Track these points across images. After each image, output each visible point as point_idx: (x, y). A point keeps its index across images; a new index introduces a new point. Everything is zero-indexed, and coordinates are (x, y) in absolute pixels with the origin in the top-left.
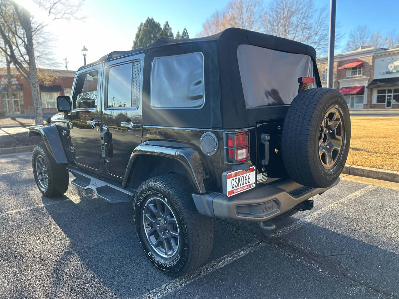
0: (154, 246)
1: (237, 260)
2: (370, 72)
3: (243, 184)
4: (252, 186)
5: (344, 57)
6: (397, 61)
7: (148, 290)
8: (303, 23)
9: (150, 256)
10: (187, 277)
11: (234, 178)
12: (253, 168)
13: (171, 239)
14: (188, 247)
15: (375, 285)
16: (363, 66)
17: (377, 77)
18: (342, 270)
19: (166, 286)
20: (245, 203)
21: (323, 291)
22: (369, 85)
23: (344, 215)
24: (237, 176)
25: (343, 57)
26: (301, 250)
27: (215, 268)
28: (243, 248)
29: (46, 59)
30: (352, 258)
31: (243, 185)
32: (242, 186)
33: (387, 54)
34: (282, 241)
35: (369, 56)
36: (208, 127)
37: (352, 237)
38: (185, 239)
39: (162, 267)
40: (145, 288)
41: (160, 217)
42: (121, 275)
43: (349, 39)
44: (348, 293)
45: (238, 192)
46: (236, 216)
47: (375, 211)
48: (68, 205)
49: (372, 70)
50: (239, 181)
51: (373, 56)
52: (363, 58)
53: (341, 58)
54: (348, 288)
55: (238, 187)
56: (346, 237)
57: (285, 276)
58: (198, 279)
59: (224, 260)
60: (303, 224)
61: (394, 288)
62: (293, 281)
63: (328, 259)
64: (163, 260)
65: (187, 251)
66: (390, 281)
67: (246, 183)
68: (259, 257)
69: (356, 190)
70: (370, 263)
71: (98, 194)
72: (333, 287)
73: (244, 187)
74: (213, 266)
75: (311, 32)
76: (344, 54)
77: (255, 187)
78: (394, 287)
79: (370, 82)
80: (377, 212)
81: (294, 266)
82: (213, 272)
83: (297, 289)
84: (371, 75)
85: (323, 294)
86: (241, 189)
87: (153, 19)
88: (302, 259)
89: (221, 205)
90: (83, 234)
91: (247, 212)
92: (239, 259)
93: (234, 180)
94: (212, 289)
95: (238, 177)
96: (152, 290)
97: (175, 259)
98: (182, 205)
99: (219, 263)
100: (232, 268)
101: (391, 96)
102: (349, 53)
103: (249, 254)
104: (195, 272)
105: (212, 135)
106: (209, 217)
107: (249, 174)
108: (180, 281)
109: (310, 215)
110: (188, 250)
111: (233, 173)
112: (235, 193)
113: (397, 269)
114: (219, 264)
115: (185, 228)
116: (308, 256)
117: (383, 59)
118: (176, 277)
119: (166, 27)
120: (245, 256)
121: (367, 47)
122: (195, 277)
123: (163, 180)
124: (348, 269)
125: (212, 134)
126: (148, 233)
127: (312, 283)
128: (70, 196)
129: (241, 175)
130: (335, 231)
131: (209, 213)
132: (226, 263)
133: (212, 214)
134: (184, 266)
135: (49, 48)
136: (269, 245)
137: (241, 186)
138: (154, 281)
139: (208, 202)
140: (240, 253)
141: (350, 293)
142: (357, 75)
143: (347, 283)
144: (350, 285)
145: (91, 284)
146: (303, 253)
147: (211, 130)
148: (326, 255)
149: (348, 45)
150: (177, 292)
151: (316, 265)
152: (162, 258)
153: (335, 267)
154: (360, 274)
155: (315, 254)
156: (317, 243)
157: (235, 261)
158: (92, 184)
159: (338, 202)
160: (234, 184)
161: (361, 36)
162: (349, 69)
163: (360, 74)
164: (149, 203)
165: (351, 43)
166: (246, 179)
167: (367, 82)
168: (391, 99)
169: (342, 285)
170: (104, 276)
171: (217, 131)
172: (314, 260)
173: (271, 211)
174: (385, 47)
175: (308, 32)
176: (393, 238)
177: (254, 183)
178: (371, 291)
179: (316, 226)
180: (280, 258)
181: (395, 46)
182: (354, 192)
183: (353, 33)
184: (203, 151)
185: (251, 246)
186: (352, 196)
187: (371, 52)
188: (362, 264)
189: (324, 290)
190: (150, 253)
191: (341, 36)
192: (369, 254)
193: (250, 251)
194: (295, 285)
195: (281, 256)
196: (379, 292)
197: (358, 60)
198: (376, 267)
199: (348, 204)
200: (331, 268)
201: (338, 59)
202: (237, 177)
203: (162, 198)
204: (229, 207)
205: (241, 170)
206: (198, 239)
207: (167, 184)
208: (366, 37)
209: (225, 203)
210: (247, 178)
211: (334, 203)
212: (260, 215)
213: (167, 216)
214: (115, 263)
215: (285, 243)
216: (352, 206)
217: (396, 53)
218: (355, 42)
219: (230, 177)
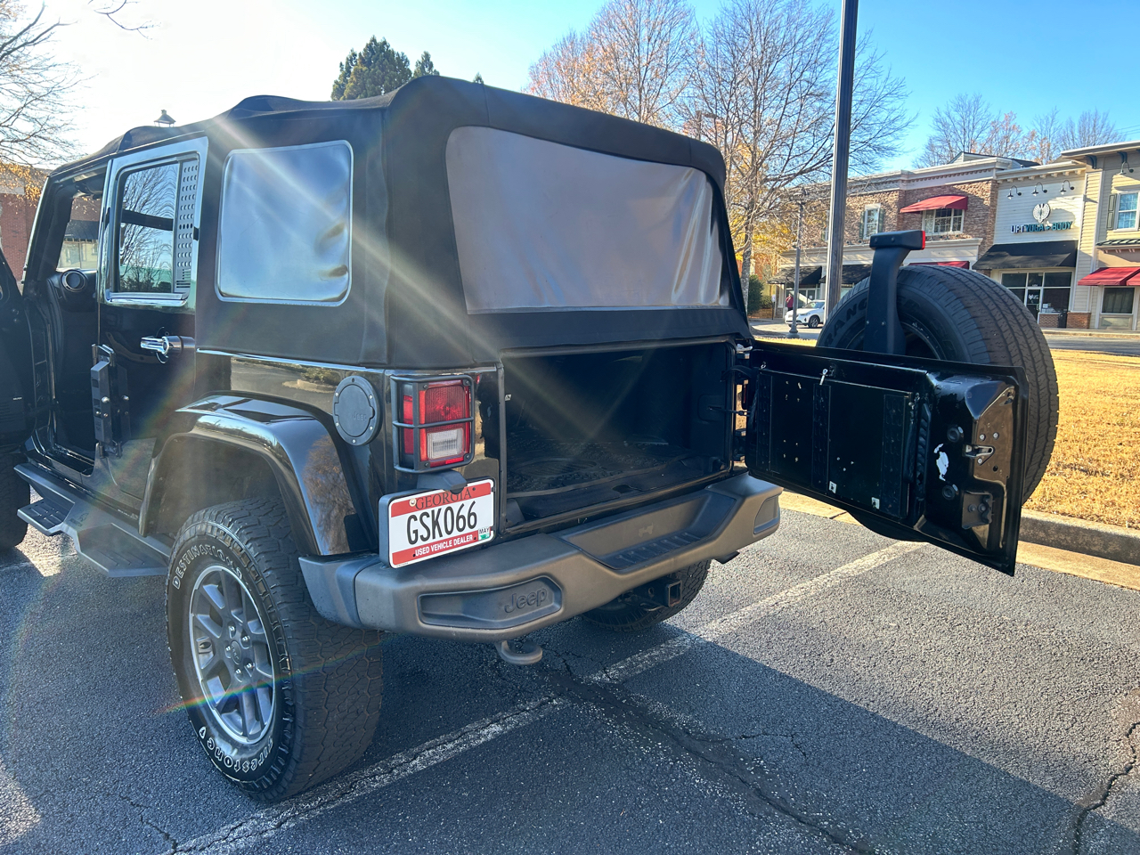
0: (218, 708)
1: (472, 749)
2: (984, 224)
3: (449, 529)
4: (484, 537)
5: (917, 180)
6: (1058, 198)
7: (175, 841)
8: (805, 80)
9: (203, 737)
10: (308, 800)
11: (418, 514)
12: (489, 484)
13: (258, 690)
14: (294, 716)
15: (836, 823)
16: (966, 209)
17: (1003, 237)
18: (759, 781)
19: (233, 830)
20: (446, 588)
21: (686, 841)
22: (982, 260)
23: (813, 622)
24: (427, 507)
25: (913, 181)
26: (662, 721)
27: (398, 775)
28: (500, 714)
29: (54, 142)
30: (797, 746)
31: (449, 533)
32: (445, 536)
33: (1032, 176)
34: (618, 694)
35: (983, 181)
36: (354, 362)
37: (814, 683)
38: (286, 692)
39: (231, 771)
40: (167, 836)
41: (234, 623)
42: (108, 795)
43: (935, 133)
44: (756, 846)
45: (431, 553)
46: (419, 626)
47: (899, 613)
48: (19, 579)
49: (990, 219)
50: (435, 523)
51: (995, 182)
52: (967, 185)
53: (909, 181)
54: (759, 831)
55: (431, 540)
56: (798, 684)
57: (593, 797)
58: (336, 808)
59: (430, 751)
60: (693, 645)
61: (888, 834)
62: (612, 812)
63: (730, 747)
64: (236, 751)
65: (289, 726)
66: (883, 813)
67: (461, 527)
68: (537, 743)
69: (869, 551)
70: (842, 759)
71: (80, 551)
72: (717, 830)
73: (453, 539)
74: (392, 769)
75: (826, 106)
76: (917, 171)
77: (495, 538)
78: (886, 831)
79: (983, 254)
80: (905, 615)
81: (628, 768)
82: (386, 787)
83: (615, 836)
84: (987, 232)
85: (683, 848)
86: (441, 546)
87: (385, 43)
88: (657, 748)
89: (376, 592)
90: (35, 668)
91: (455, 614)
92: (476, 748)
93: (416, 519)
94: (366, 839)
95: (433, 512)
96: (185, 840)
97: (262, 751)
98: (279, 589)
99: (415, 759)
100: (447, 774)
101: (1037, 292)
102: (931, 169)
103: (510, 732)
104: (336, 786)
105: (363, 386)
106: (345, 627)
107: (471, 501)
108: (279, 815)
109: (719, 620)
110: (294, 723)
111: (413, 499)
112: (420, 557)
113: (911, 779)
114: (414, 762)
115: (285, 659)
116: (677, 740)
117: (1020, 190)
118: (270, 803)
119: (423, 68)
120: (499, 738)
121: (980, 156)
122: (328, 802)
123: (237, 515)
124: (775, 777)
125: (363, 383)
126: (202, 671)
127: (661, 818)
128: (36, 553)
129: (444, 503)
130: (774, 667)
131: (346, 617)
132: (436, 759)
133: (353, 619)
134: (283, 769)
135: (63, 109)
136: (576, 706)
137: (441, 536)
138: (201, 813)
139: (341, 582)
140: (486, 731)
141: (759, 848)
142: (951, 232)
143: (760, 817)
144: (768, 823)
145: (7, 822)
146: (665, 730)
147: (363, 369)
148: (728, 737)
149: (931, 147)
150: (258, 848)
151: (692, 764)
152: (234, 744)
153: (742, 770)
154: (807, 790)
155: (700, 733)
156: (714, 702)
157: (464, 753)
158: (71, 520)
159: (808, 583)
160: (416, 532)
161: (966, 124)
162: (929, 212)
163: (959, 229)
164: (206, 581)
165: (939, 144)
166: (463, 517)
167: (976, 251)
168: (1037, 301)
169: (744, 822)
170: (54, 796)
171: (378, 374)
172: (690, 751)
173: (533, 609)
174: (1029, 158)
175: (818, 104)
176: (924, 690)
177: (491, 529)
178: (821, 842)
179: (727, 652)
180: (597, 746)
181: (1056, 154)
182: (860, 556)
183: (944, 115)
184: (340, 431)
185: (524, 710)
186: (851, 568)
187: (990, 170)
188: (819, 764)
189: (689, 839)
190: (204, 728)
191: (905, 121)
192: (847, 733)
193: (518, 725)
194: (613, 823)
195: (599, 739)
196: (842, 844)
197: (951, 191)
198: (855, 771)
199: (833, 591)
200: (731, 774)
201: (901, 184)
202: (429, 511)
203: (229, 567)
204: (397, 599)
205: (442, 491)
206: (323, 690)
207: (245, 528)
208: (979, 127)
209: (388, 585)
210: (464, 512)
211: (797, 586)
212: (493, 621)
213: (248, 620)
214: (102, 757)
215: (624, 701)
216: (842, 596)
217: (1055, 175)
218: (948, 142)
219: (403, 509)
